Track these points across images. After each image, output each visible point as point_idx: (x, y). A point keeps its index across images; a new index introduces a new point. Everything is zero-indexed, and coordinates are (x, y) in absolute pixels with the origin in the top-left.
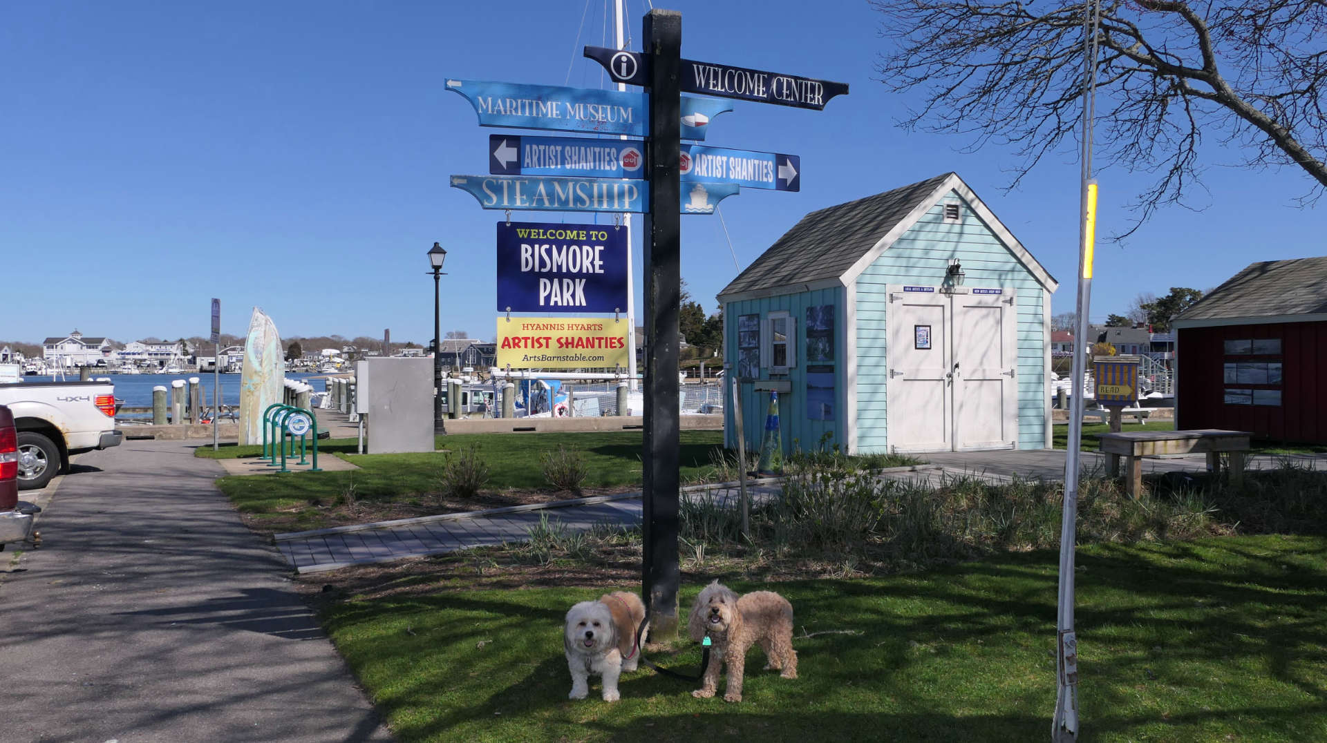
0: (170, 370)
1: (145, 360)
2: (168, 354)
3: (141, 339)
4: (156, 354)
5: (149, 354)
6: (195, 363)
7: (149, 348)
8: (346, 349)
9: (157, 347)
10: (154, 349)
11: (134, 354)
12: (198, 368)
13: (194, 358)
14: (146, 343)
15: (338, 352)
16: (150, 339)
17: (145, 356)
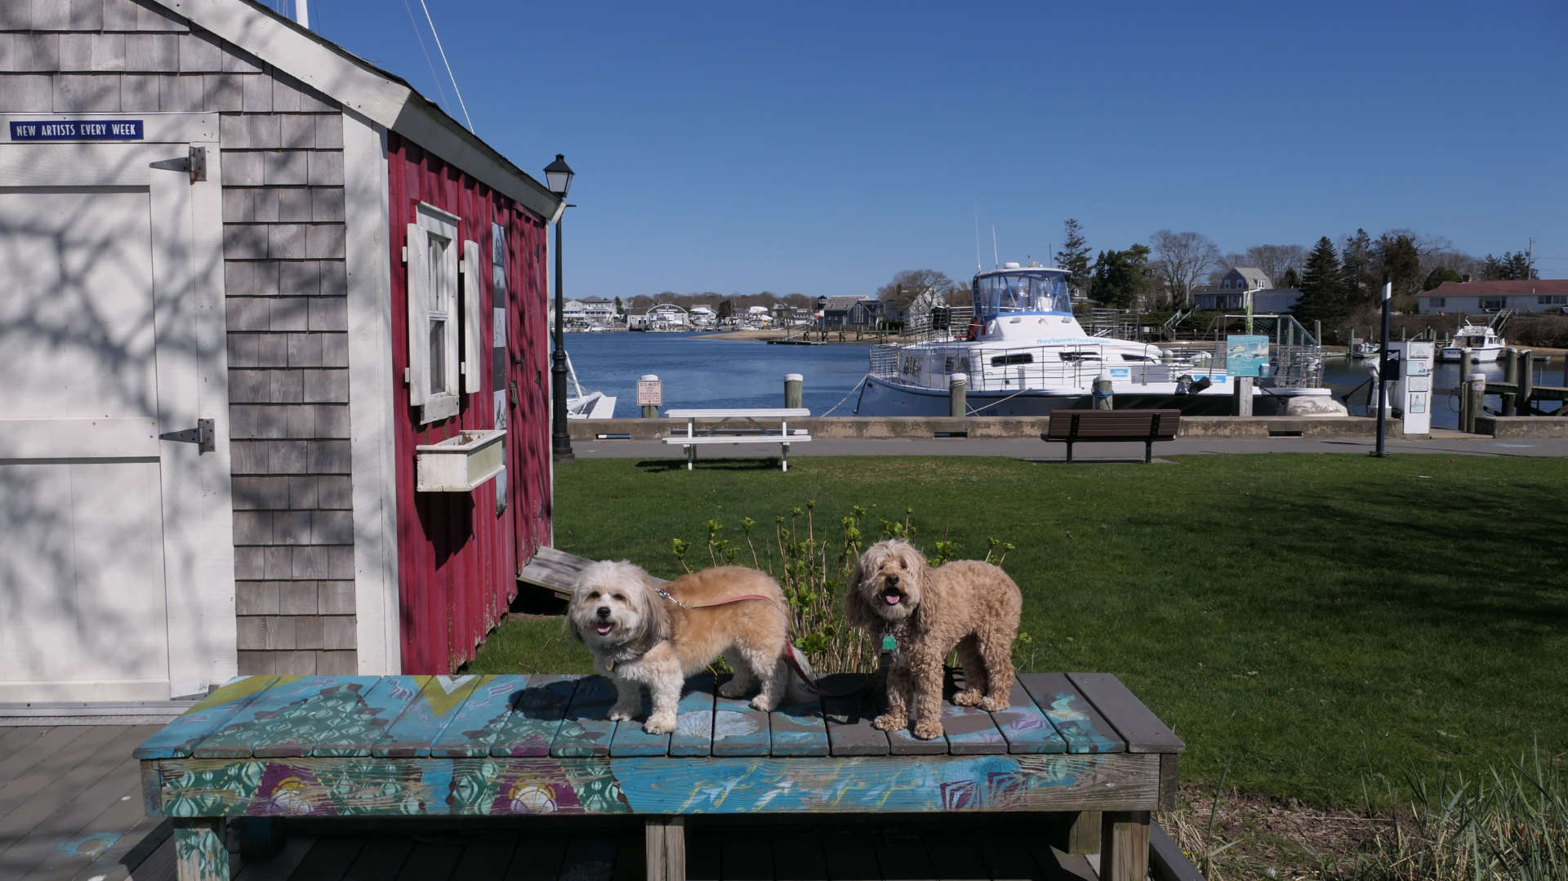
0: (594, 329)
1: (582, 318)
2: (604, 313)
3: (582, 297)
4: (593, 313)
5: (587, 313)
6: (626, 322)
7: (587, 306)
8: (776, 307)
9: (594, 305)
10: (590, 308)
11: (572, 312)
12: (628, 326)
13: (626, 316)
14: (584, 302)
15: (766, 309)
16: (592, 297)
17: (583, 315)
